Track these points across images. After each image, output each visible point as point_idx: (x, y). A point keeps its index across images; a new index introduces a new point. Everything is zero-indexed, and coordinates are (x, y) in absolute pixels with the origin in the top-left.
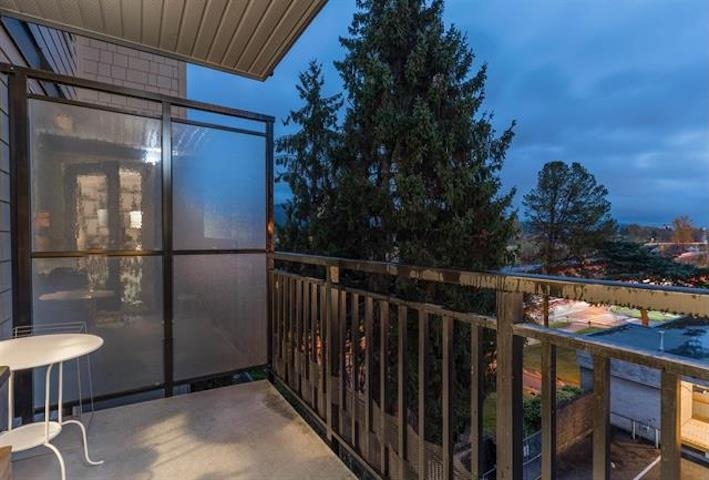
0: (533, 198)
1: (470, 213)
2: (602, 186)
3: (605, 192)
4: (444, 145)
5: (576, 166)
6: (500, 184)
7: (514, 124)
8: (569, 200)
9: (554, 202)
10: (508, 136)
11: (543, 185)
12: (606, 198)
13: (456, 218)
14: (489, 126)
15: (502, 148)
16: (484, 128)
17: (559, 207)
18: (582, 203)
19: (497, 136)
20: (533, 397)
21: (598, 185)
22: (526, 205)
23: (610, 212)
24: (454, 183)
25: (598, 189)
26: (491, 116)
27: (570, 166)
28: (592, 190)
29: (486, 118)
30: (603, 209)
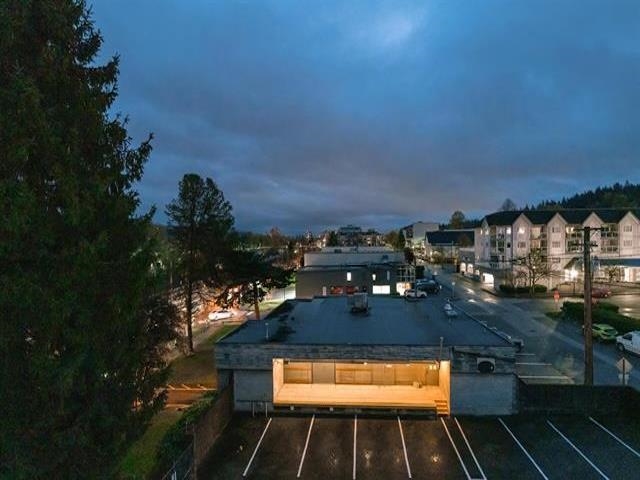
0: (174, 208)
1: (103, 236)
2: (228, 203)
3: (230, 208)
4: (63, 142)
5: (210, 181)
6: (138, 200)
7: (151, 137)
8: (205, 212)
9: (193, 214)
10: (145, 149)
11: (183, 196)
12: (231, 212)
13: (84, 243)
14: (124, 131)
15: (139, 161)
16: (117, 133)
17: (197, 219)
18: (214, 216)
19: (133, 146)
20: (181, 413)
21: (225, 201)
22: (169, 214)
23: (235, 226)
24: (80, 196)
25: (225, 205)
26: (126, 120)
27: (205, 180)
28: (221, 205)
29: (121, 120)
30: (230, 222)
